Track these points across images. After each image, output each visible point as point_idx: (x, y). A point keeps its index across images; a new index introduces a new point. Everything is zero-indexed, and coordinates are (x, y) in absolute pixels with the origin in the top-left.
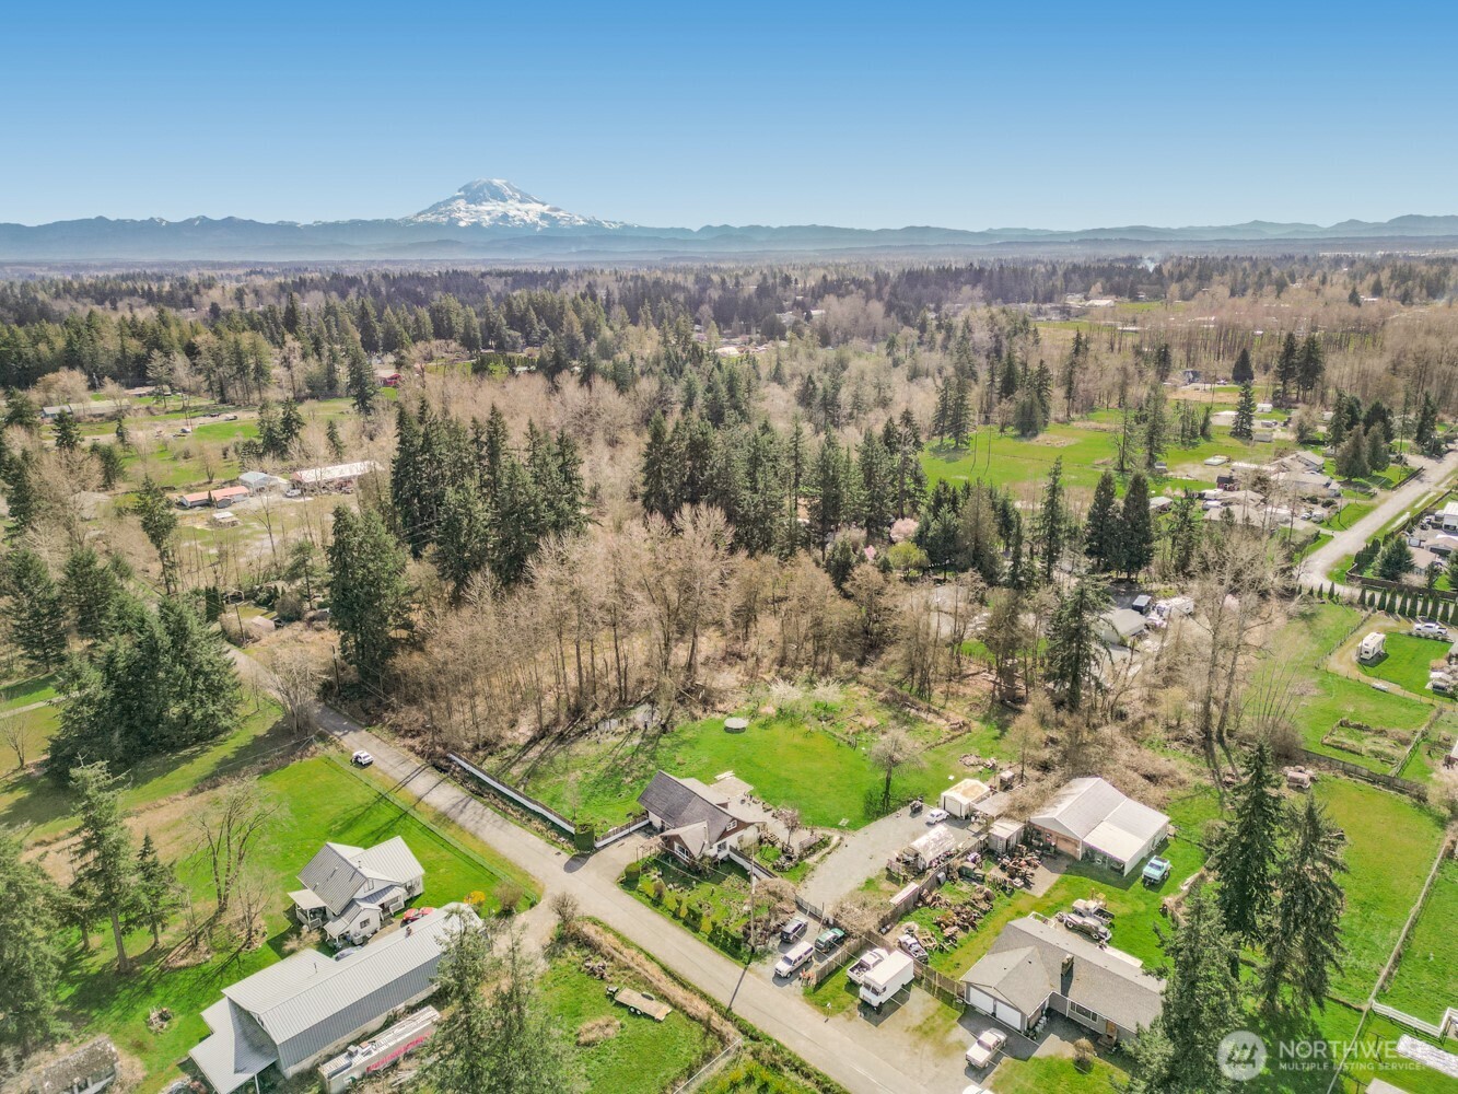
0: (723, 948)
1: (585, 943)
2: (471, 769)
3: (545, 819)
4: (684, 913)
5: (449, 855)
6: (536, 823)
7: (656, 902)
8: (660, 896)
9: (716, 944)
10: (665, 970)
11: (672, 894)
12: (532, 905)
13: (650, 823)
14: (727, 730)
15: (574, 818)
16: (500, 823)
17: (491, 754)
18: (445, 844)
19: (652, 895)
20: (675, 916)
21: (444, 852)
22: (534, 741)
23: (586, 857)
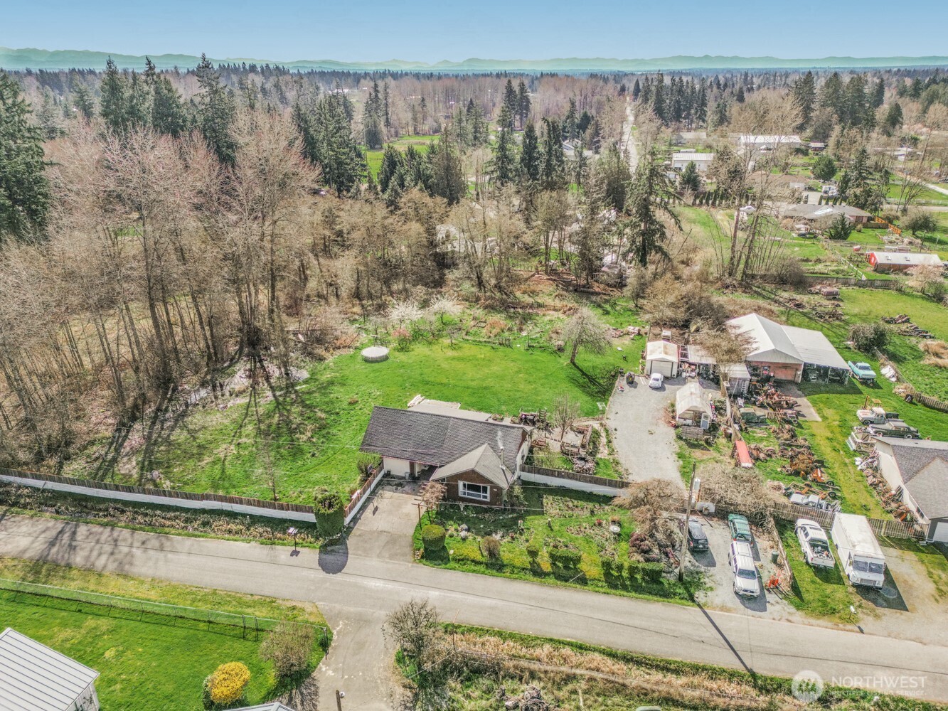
0: (637, 589)
1: (472, 671)
2: (50, 485)
3: (232, 515)
4: (546, 566)
5: (104, 624)
6: (221, 523)
7: (495, 564)
8: (492, 553)
9: (625, 588)
10: (612, 655)
11: (512, 550)
12: (325, 645)
13: (388, 474)
14: (367, 360)
15: (276, 499)
16: (154, 542)
17: (68, 458)
18: (81, 607)
19: (479, 558)
20: (537, 572)
21: (91, 622)
22: (123, 427)
23: (342, 541)
